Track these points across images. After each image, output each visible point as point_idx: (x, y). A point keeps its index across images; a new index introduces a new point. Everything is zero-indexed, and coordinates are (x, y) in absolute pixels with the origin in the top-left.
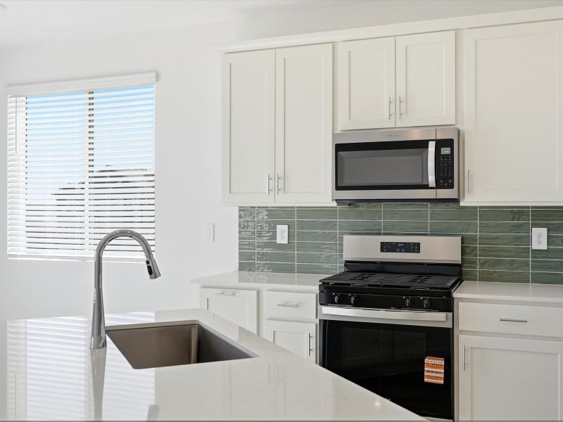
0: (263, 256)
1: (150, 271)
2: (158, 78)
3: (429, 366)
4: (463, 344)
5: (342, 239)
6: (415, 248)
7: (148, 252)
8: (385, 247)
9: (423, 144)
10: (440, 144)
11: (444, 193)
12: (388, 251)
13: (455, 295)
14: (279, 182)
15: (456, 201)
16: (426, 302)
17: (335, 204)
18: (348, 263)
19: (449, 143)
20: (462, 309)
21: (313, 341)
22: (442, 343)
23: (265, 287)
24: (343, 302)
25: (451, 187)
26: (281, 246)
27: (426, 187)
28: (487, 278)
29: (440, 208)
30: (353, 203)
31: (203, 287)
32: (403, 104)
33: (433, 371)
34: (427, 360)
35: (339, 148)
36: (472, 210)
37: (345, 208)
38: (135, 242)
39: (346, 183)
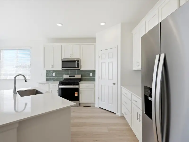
0: (50, 78)
1: (25, 81)
2: (31, 48)
3: (76, 93)
4: (80, 90)
5: (63, 75)
6: (74, 76)
7: (25, 78)
8: (70, 76)
9: (75, 61)
10: (77, 61)
11: (78, 68)
12: (71, 77)
13: (79, 83)
14: (53, 66)
15: (80, 69)
16: (75, 84)
17: (62, 70)
18: (64, 79)
19: (78, 61)
20: (80, 85)
21: (58, 91)
22: (77, 90)
23: (50, 83)
24: (63, 85)
25: (79, 67)
26: (54, 77)
27: (75, 67)
28: (85, 80)
29: (78, 70)
30: (65, 70)
31: (39, 84)
32: (72, 55)
33: (76, 94)
34: (75, 93)
35: (62, 61)
36: (82, 71)
37: (64, 71)
38: (23, 76)
39: (64, 67)
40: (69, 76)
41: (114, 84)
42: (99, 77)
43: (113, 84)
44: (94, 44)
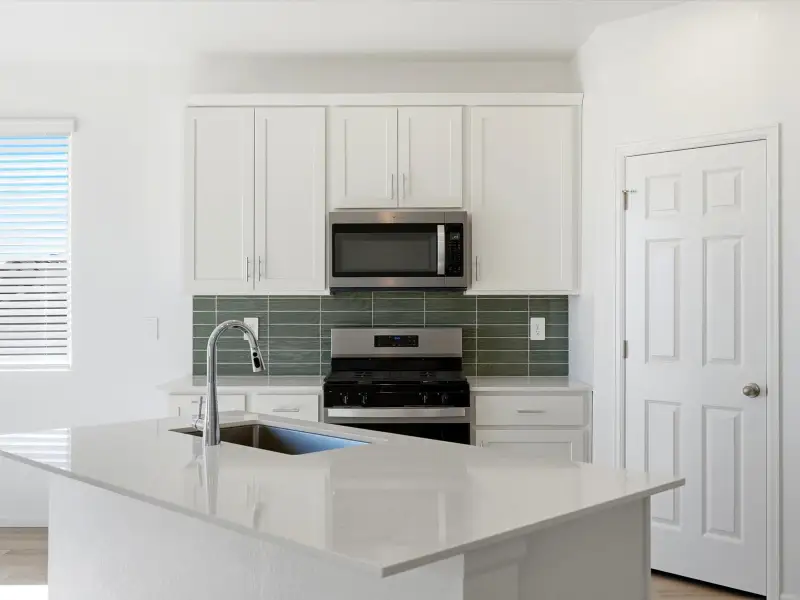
2: (76, 127)
5: (327, 331)
6: (412, 341)
8: (380, 341)
9: (431, 228)
10: (450, 228)
11: (453, 281)
13: (473, 388)
15: (462, 290)
16: (444, 397)
17: (328, 293)
19: (458, 228)
20: (480, 403)
23: (254, 390)
25: (461, 274)
27: (434, 274)
29: (436, 298)
31: (172, 394)
35: (337, 229)
37: (330, 297)
39: (345, 268)
40: (376, 338)
41: (754, 392)
42: (625, 343)
43: (748, 394)
44: (572, 98)
